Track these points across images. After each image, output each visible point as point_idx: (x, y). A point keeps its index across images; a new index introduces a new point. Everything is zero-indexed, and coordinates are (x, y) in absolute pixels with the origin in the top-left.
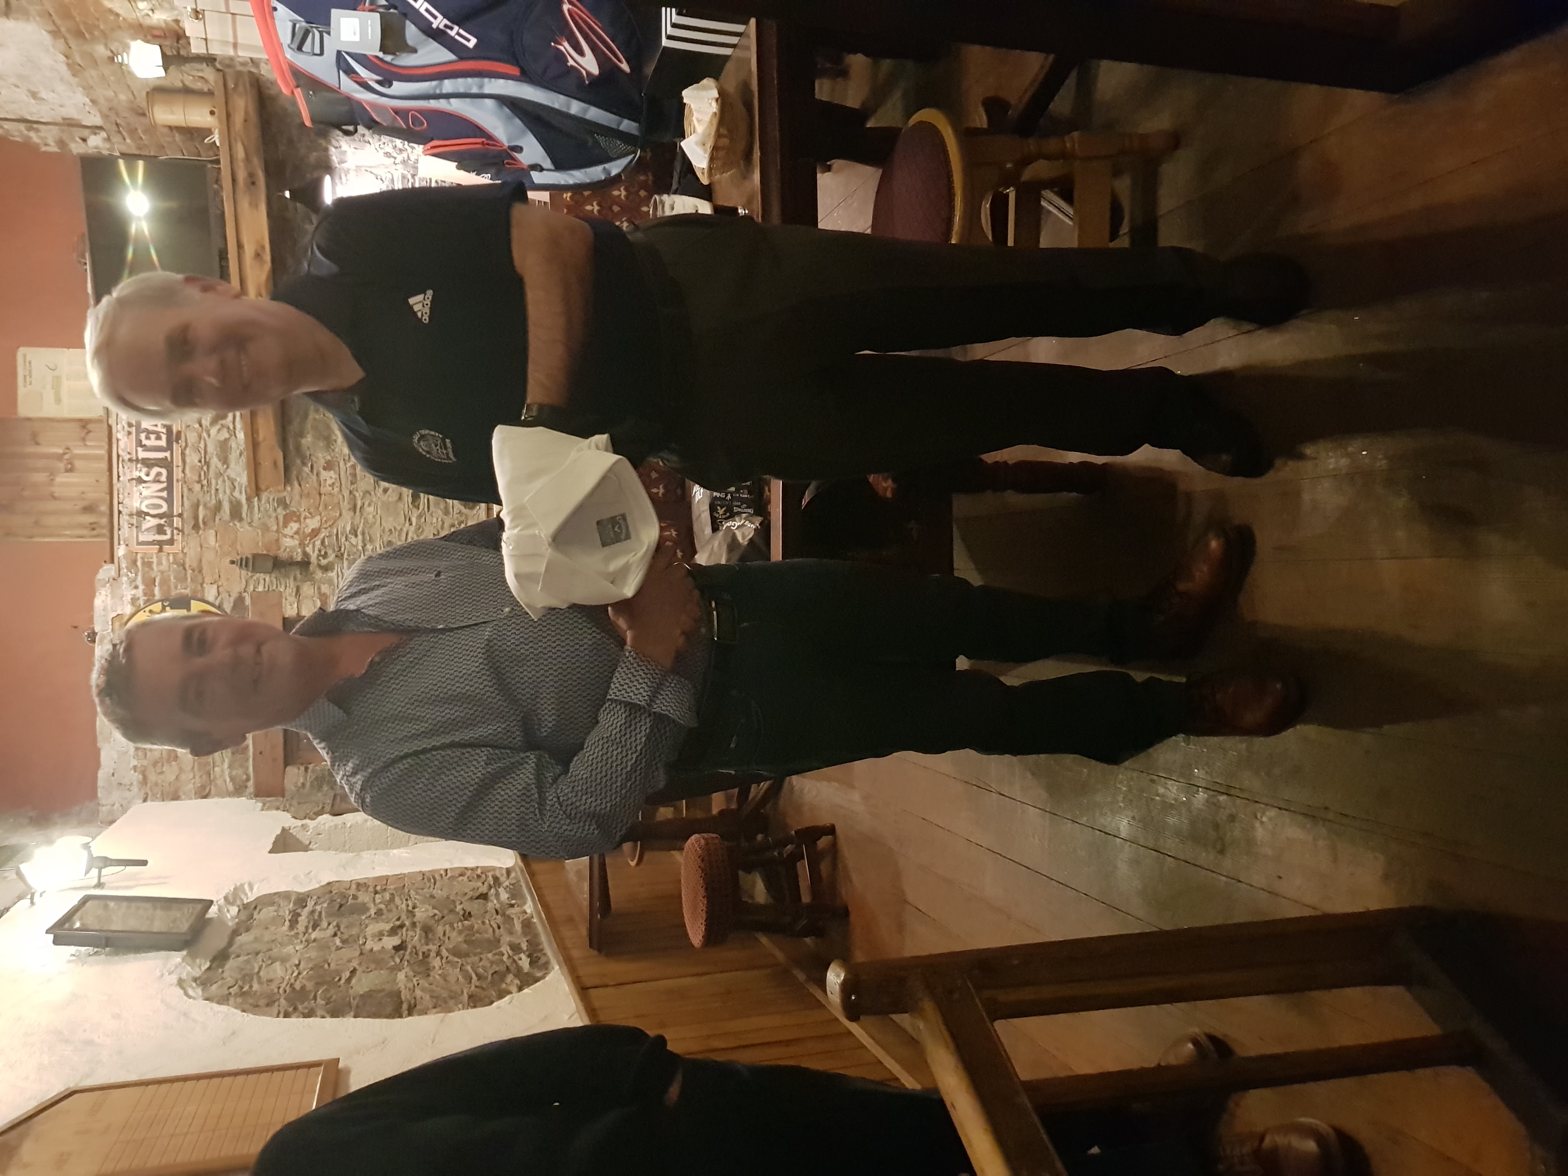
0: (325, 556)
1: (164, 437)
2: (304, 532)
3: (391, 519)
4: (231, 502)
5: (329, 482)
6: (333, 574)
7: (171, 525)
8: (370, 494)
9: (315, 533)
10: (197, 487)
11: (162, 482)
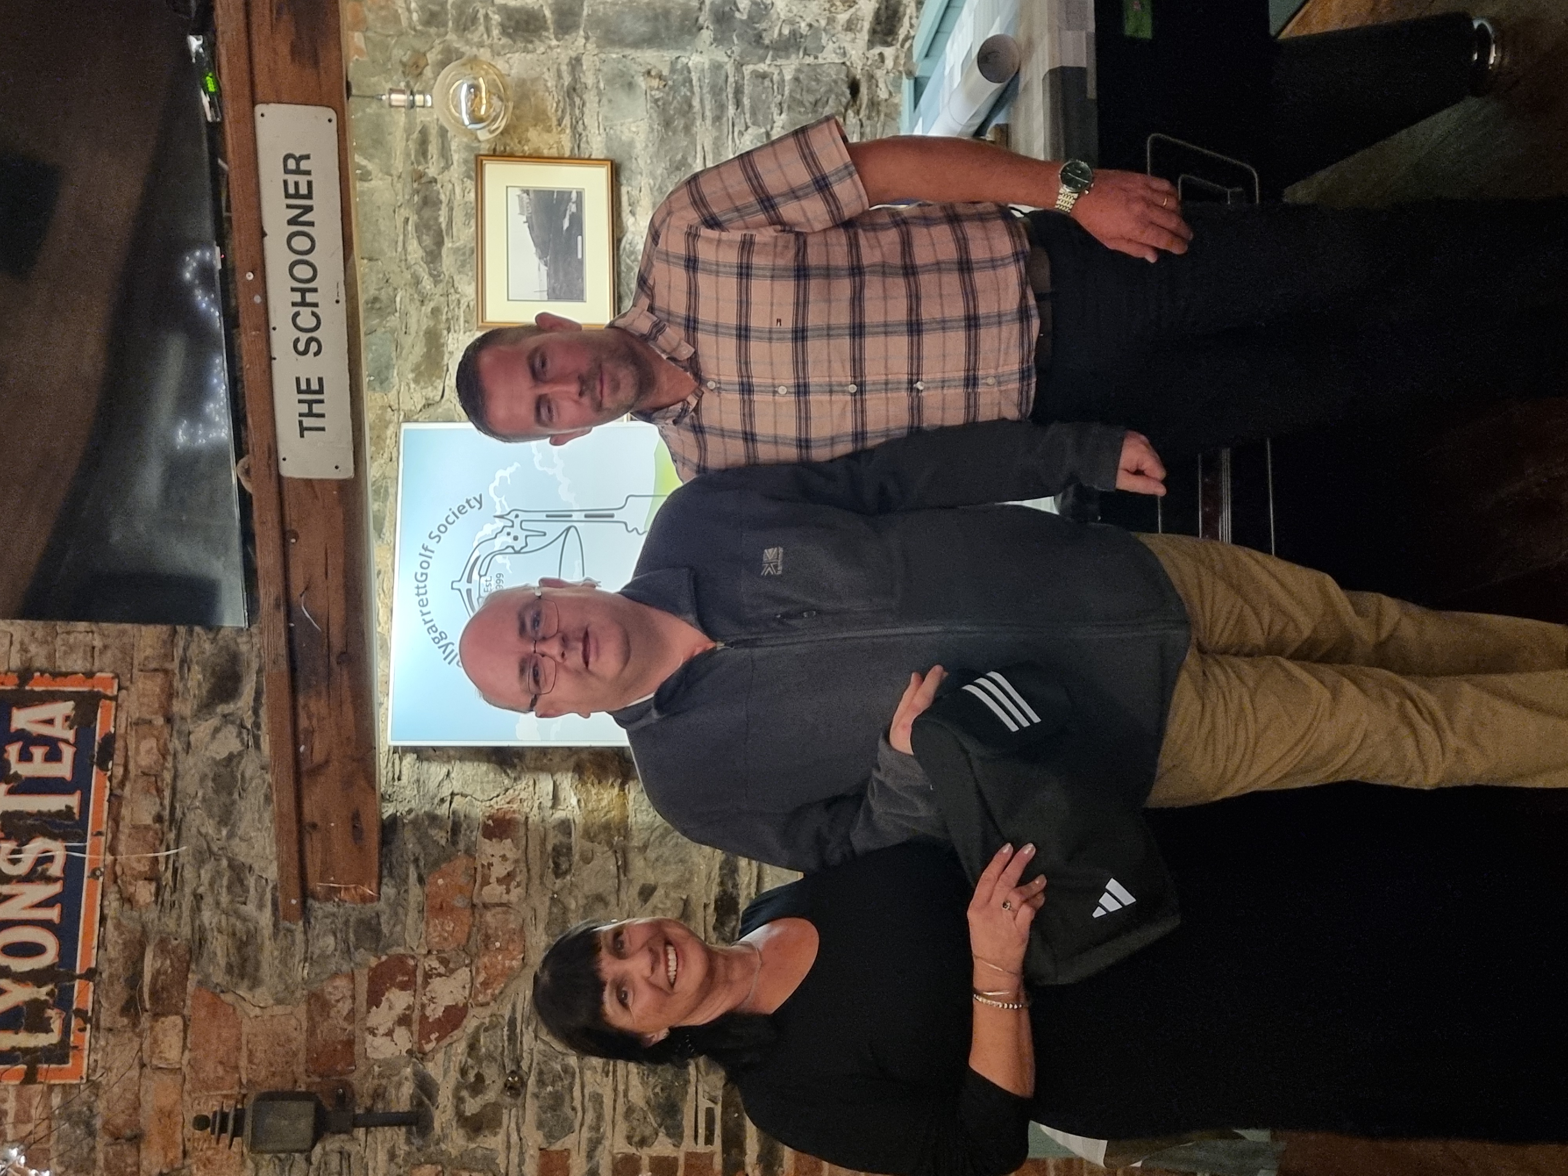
0: (477, 1088)
1: (68, 753)
2: (424, 1018)
4: (232, 932)
5: (499, 870)
6: (493, 1142)
7: (64, 1002)
8: (606, 904)
11: (50, 880)
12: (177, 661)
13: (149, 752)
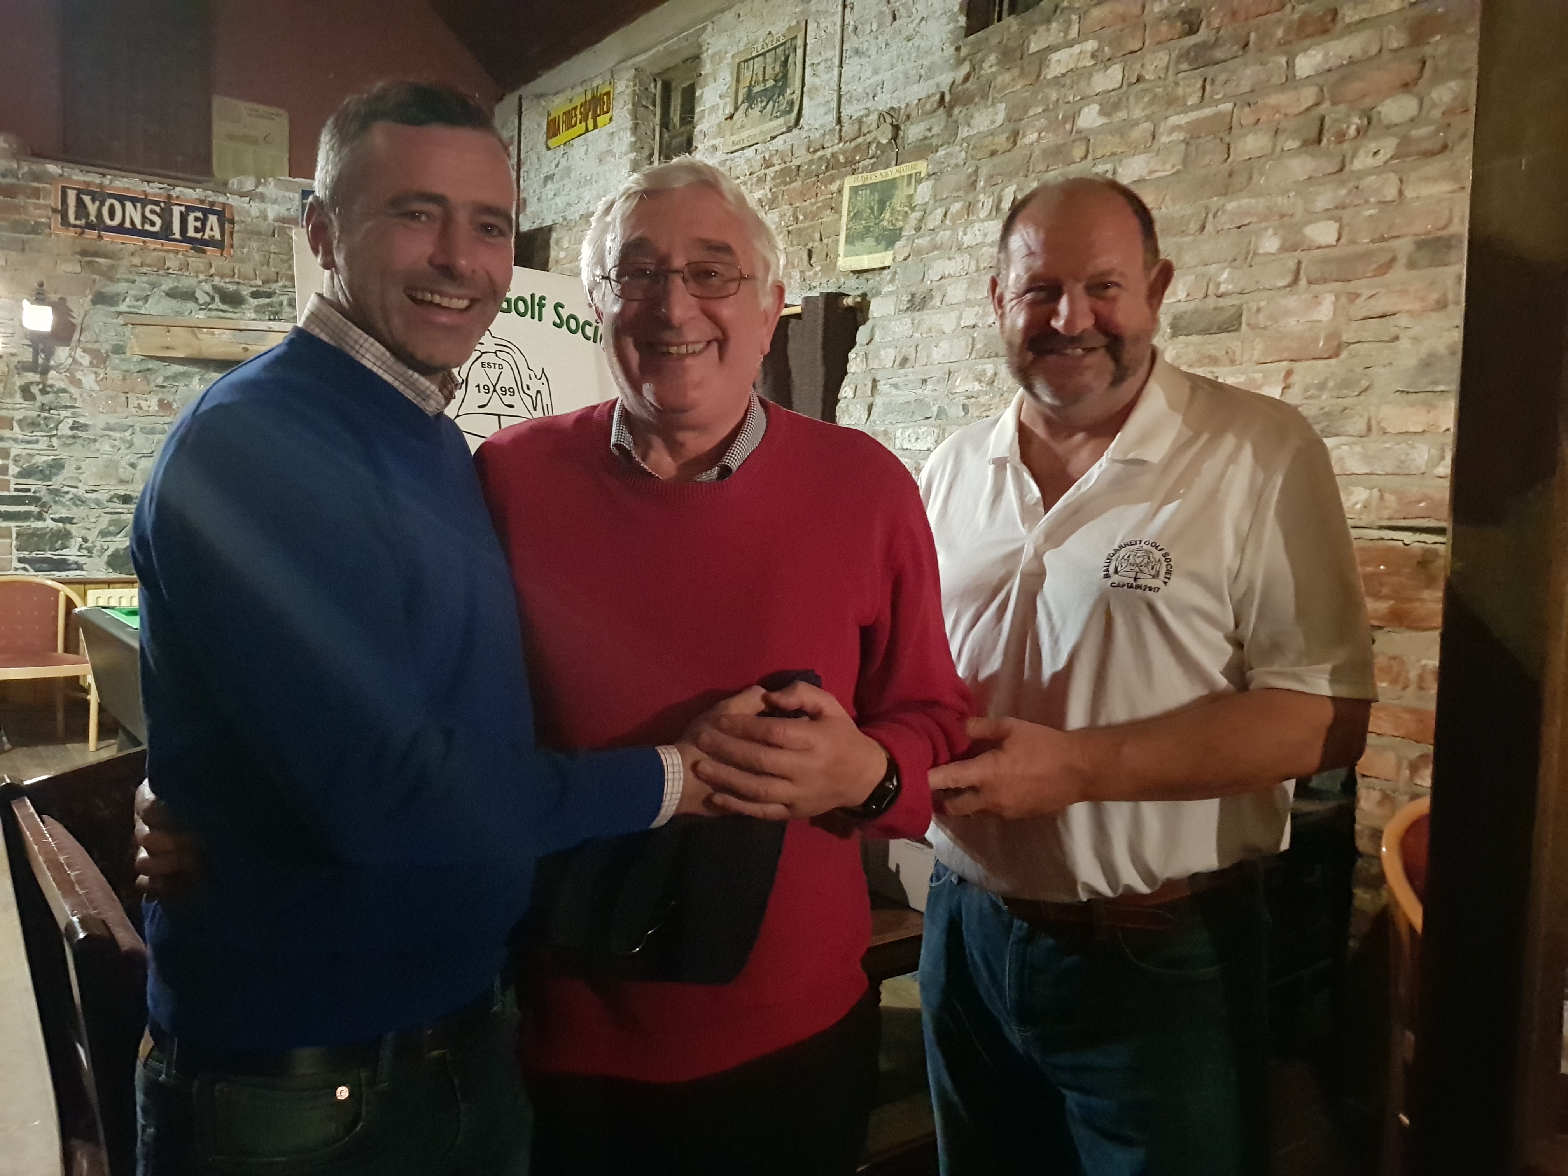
0: (43, 392)
1: (199, 236)
2: (77, 370)
3: (94, 470)
4: (118, 295)
5: (143, 404)
6: (18, 398)
7: (90, 226)
8: (128, 448)
9: (78, 383)
10: (136, 261)
11: (143, 225)
12: (237, 280)
13: (198, 267)
